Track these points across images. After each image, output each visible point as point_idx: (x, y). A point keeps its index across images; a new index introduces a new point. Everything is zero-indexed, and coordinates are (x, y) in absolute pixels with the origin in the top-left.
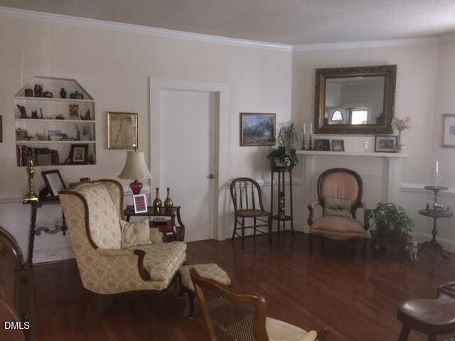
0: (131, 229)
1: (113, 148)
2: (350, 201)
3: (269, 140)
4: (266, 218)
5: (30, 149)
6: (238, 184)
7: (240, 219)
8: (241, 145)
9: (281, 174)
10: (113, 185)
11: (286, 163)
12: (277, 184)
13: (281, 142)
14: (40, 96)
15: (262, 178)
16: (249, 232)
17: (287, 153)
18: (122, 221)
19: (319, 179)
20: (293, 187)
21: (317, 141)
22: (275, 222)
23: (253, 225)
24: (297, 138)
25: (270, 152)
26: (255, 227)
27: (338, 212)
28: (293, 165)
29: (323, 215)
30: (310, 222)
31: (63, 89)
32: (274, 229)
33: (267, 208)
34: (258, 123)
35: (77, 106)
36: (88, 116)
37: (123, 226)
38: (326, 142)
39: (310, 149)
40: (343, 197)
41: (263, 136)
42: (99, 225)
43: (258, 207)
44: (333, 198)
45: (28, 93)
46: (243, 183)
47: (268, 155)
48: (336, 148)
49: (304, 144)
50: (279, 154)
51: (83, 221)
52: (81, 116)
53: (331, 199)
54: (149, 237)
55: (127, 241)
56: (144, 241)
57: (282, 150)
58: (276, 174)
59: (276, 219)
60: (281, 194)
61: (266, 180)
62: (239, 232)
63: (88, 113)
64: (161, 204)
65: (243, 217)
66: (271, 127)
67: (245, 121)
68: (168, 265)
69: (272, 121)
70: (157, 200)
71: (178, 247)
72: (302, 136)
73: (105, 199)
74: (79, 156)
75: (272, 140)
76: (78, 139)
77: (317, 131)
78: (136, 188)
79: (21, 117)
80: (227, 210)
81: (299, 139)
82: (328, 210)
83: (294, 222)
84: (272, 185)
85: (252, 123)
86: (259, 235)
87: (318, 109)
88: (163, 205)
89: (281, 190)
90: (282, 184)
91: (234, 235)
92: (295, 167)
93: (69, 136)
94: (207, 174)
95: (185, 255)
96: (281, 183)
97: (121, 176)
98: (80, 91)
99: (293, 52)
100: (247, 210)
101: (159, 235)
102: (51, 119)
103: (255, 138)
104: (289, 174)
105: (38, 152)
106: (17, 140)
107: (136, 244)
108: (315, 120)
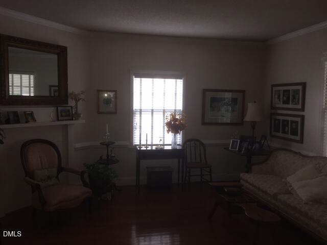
38: (16, 114)
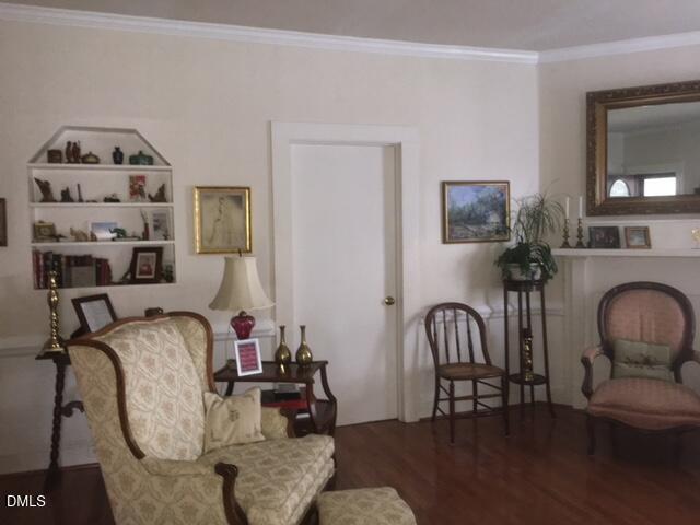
0: (223, 411)
1: (204, 252)
2: (668, 348)
3: (498, 232)
4: (496, 381)
5: (57, 257)
6: (439, 314)
7: (445, 383)
8: (445, 241)
9: (524, 294)
10: (193, 323)
11: (534, 273)
12: (517, 313)
13: (522, 233)
14: (77, 162)
15: (487, 303)
16: (463, 407)
17: (533, 254)
18: (207, 394)
19: (601, 303)
20: (548, 319)
21: (593, 231)
22: (514, 388)
23: (471, 393)
24: (552, 227)
25: (501, 254)
26: (475, 397)
27: (646, 371)
28: (546, 277)
29: (612, 377)
30: (587, 392)
31: (117, 149)
32: (514, 399)
33: (498, 360)
34: (476, 200)
35: (142, 178)
36: (161, 196)
37: (209, 403)
38: (612, 231)
39: (580, 245)
40: (653, 338)
41: (485, 223)
42: (151, 407)
43: (479, 358)
44: (632, 341)
45: (54, 156)
46: (450, 313)
47: (497, 259)
48: (633, 243)
49: (566, 236)
50: (519, 256)
51: (112, 401)
52: (149, 196)
53: (629, 343)
54: (259, 427)
55: (216, 436)
56: (249, 436)
57: (523, 249)
58: (513, 296)
59: (517, 382)
60: (525, 334)
61: (494, 306)
62: (444, 406)
63: (162, 190)
64: (290, 357)
65: (451, 379)
66: (501, 207)
67: (449, 196)
68: (302, 477)
69: (502, 195)
70: (282, 349)
71: (315, 450)
72: (562, 223)
73: (171, 353)
74: (145, 268)
75: (503, 230)
76: (146, 236)
77: (592, 210)
78: (243, 325)
79: (43, 201)
80: (420, 363)
81: (556, 229)
82: (624, 365)
83: (552, 387)
84: (506, 317)
85: (464, 200)
86: (483, 414)
87: (594, 169)
88: (294, 359)
89: (525, 326)
90: (525, 315)
91: (435, 412)
92: (549, 281)
93: (129, 232)
94: (381, 296)
95: (331, 464)
96: (525, 313)
97: (213, 306)
98: (148, 152)
99: (541, 66)
100: (460, 363)
101: (279, 423)
102: (94, 201)
103: (470, 227)
104: (539, 293)
105: (73, 262)
106: (33, 242)
107: (233, 441)
108: (588, 190)
